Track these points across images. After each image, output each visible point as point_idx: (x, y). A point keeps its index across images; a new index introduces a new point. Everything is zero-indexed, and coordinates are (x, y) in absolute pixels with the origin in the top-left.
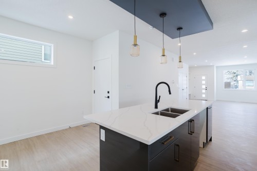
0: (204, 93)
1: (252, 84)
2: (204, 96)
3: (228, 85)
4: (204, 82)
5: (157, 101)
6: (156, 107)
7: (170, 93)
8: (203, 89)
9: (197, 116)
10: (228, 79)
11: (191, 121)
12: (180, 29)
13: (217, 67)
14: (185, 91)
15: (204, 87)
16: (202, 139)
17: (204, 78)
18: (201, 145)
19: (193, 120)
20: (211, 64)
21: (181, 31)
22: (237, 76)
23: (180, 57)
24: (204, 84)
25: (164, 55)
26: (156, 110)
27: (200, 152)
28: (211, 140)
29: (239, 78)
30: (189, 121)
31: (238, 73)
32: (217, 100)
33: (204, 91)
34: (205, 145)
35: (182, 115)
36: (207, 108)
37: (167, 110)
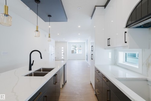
0: (63, 56)
1: (80, 51)
2: (63, 58)
3: (73, 52)
4: (63, 50)
5: (31, 65)
6: (30, 69)
7: (41, 58)
8: (62, 54)
9: (59, 71)
10: (73, 49)
11: (55, 75)
12: (50, 16)
13: (69, 43)
14: (53, 55)
15: (63, 53)
16: (62, 83)
17: (63, 48)
18: (61, 87)
19: (56, 75)
20: (66, 41)
21: (51, 18)
22: (76, 47)
23: (49, 34)
24: (63, 52)
25: (37, 31)
26: (30, 72)
27: (61, 91)
28: (66, 82)
29: (77, 49)
30: (54, 76)
31: (76, 46)
32: (69, 60)
33: (63, 55)
34: (63, 86)
35: (49, 73)
36: (64, 65)
37: (40, 70)
